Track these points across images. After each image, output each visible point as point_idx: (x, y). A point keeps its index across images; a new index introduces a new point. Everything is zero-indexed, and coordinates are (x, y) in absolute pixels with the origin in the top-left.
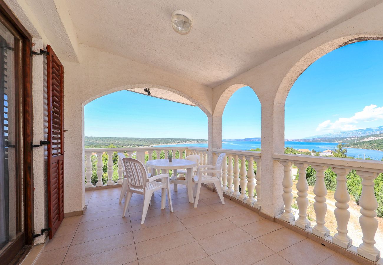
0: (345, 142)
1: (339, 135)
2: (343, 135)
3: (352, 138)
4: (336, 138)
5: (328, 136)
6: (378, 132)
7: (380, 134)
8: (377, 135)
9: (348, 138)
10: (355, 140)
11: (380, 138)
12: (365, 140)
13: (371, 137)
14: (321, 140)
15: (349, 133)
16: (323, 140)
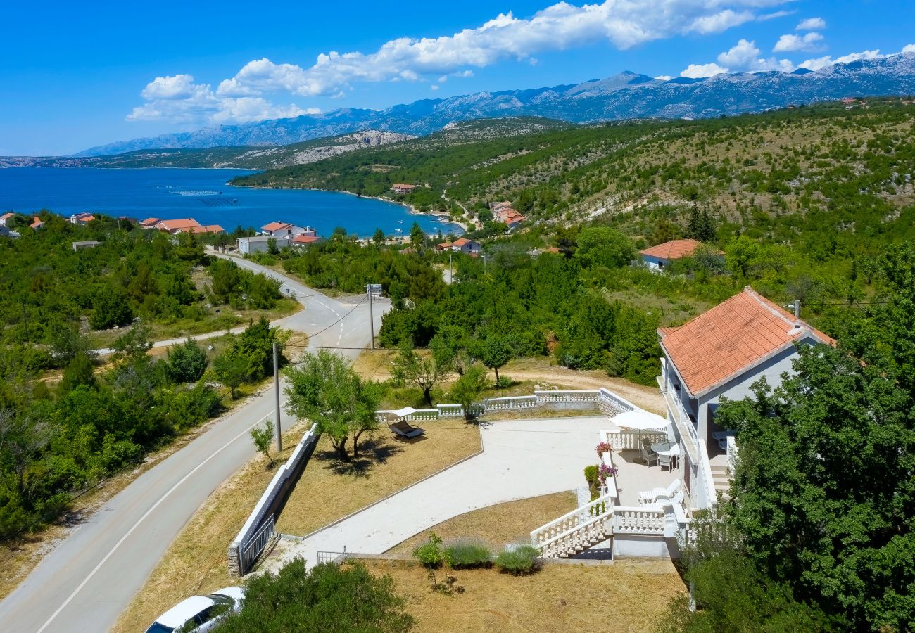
0: (243, 164)
1: (217, 138)
2: (230, 139)
3: (263, 149)
4: (212, 149)
5: (179, 141)
6: (330, 131)
7: (337, 137)
8: (329, 141)
9: (252, 149)
10: (272, 157)
11: (339, 150)
12: (303, 158)
13: (315, 147)
14: (156, 159)
15: (250, 132)
16: (168, 159)
